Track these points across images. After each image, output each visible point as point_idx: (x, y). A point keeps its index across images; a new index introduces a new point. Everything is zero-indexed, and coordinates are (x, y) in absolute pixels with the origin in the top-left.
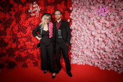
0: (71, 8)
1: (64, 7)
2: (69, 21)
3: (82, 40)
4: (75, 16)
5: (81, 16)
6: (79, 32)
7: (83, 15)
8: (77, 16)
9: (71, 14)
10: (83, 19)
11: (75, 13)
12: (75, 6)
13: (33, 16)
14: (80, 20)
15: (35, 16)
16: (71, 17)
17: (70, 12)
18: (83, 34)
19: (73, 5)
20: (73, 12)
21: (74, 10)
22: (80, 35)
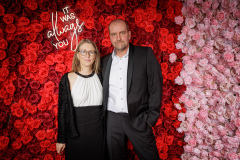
0: (178, 20)
1: (157, 16)
2: (173, 58)
3: (222, 119)
4: (193, 42)
5: (212, 43)
6: (209, 93)
7: (219, 40)
8: (201, 43)
9: (181, 37)
10: (222, 51)
11: (192, 33)
12: (191, 12)
13: (60, 50)
14: (212, 56)
15: (68, 48)
16: (179, 46)
17: (177, 29)
18: (224, 101)
19: (183, 10)
20: (185, 29)
21: (190, 23)
22: (212, 102)
